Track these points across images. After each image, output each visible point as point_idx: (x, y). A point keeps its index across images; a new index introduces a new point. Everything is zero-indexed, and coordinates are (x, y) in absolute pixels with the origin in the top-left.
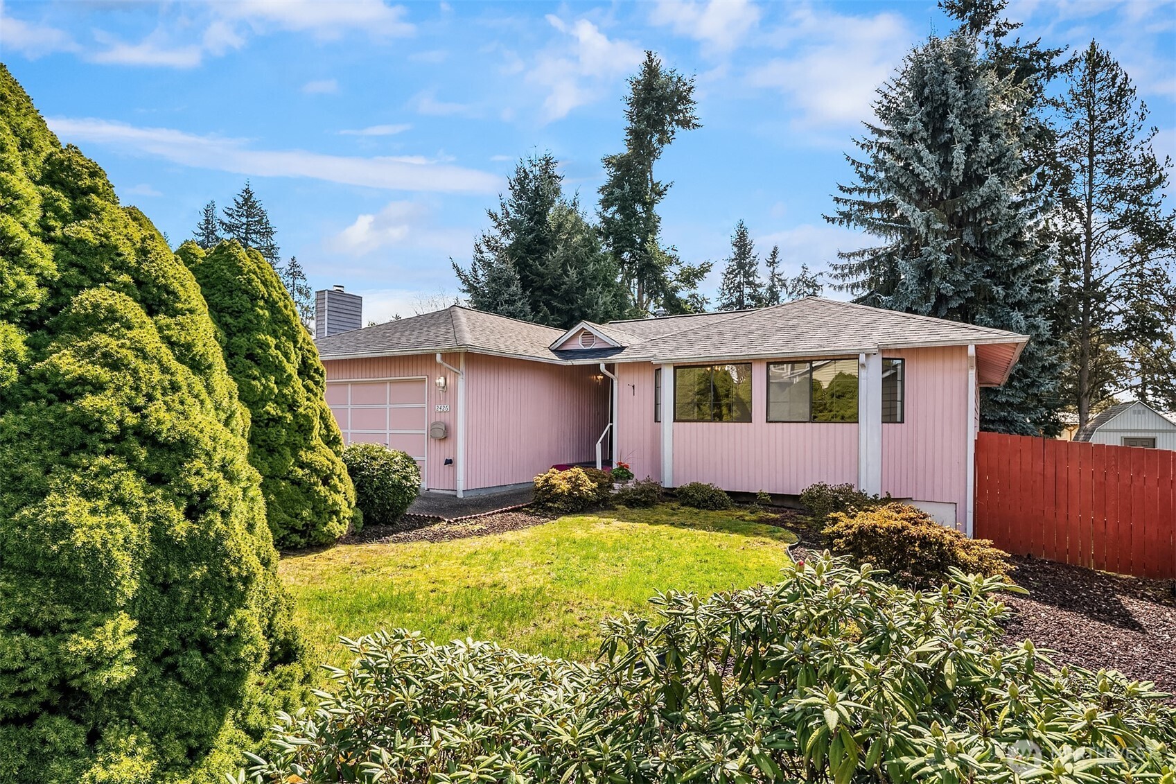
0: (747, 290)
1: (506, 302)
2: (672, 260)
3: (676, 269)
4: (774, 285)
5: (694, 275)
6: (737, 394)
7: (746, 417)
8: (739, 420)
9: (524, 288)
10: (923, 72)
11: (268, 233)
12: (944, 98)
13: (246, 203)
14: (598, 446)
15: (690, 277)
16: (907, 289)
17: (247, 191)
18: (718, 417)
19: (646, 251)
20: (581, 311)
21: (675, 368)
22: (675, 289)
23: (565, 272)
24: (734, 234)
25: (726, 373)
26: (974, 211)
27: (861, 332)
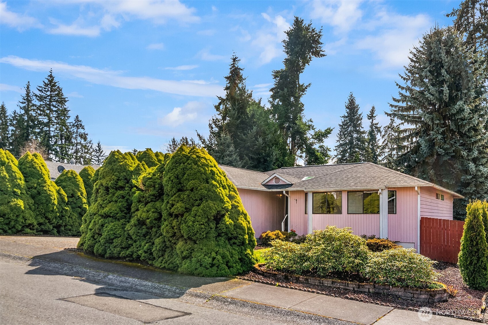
0: (355, 135)
1: (228, 155)
2: (310, 127)
3: (312, 132)
4: (373, 131)
5: (322, 135)
6: (336, 203)
7: (340, 212)
8: (336, 213)
9: (236, 148)
10: (430, 48)
11: (62, 101)
12: (440, 60)
13: (50, 84)
14: (283, 224)
15: (320, 136)
16: (423, 152)
17: (51, 76)
18: (329, 212)
19: (296, 124)
20: (264, 159)
21: (313, 193)
22: (312, 144)
23: (257, 139)
24: (347, 101)
25: (332, 195)
26: (454, 115)
27: (382, 180)
